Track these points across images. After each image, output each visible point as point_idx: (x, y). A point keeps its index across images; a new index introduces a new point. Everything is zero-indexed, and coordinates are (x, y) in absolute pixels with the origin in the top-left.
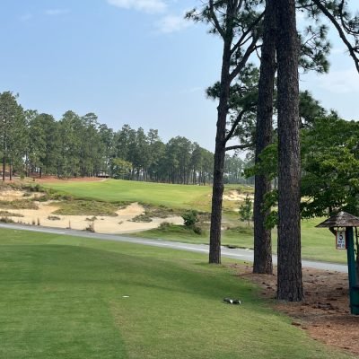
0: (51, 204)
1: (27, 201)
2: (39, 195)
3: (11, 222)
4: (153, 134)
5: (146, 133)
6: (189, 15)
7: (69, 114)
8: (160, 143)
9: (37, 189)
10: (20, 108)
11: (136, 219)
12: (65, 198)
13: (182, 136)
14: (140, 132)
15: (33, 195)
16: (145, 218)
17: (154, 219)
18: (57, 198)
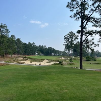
0: (29, 60)
1: (24, 60)
2: (26, 58)
3: (23, 64)
4: (45, 46)
5: (44, 46)
6: (70, 16)
7: (29, 43)
8: (46, 48)
9: (26, 57)
10: (21, 41)
11: (47, 62)
12: (32, 59)
13: (50, 47)
14: (43, 46)
15: (25, 59)
16: (49, 62)
17: (51, 62)
18: (30, 59)
